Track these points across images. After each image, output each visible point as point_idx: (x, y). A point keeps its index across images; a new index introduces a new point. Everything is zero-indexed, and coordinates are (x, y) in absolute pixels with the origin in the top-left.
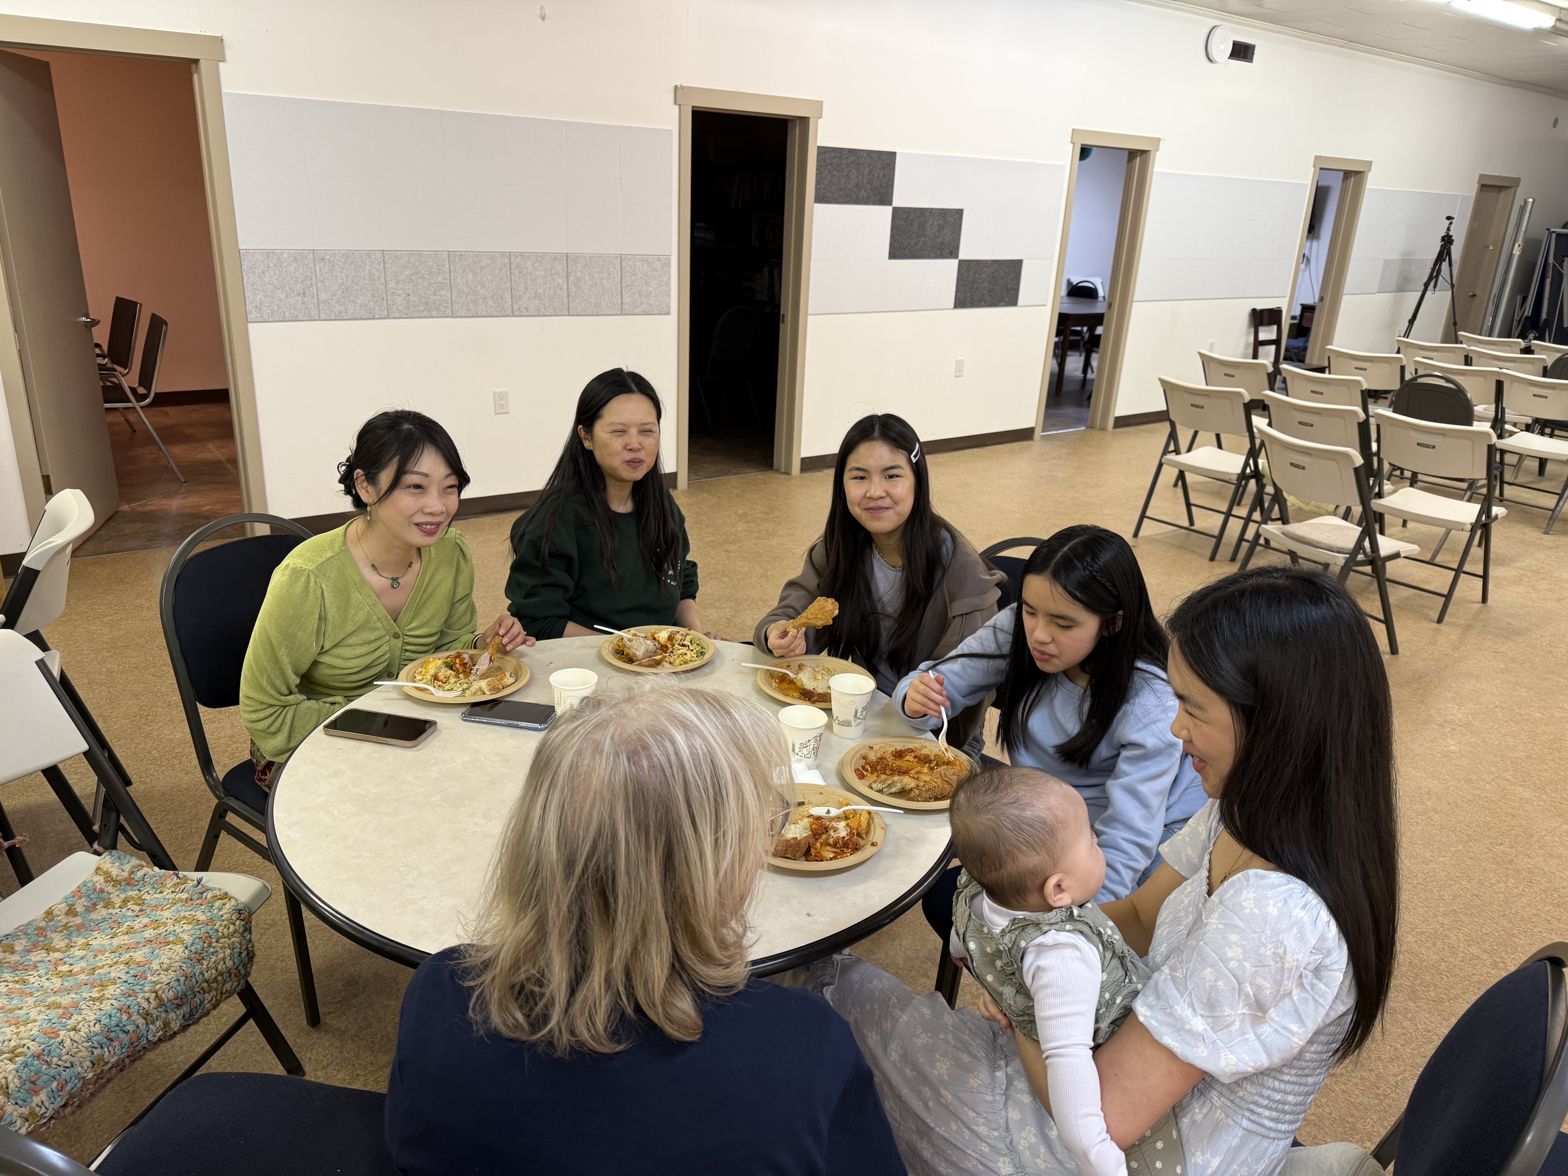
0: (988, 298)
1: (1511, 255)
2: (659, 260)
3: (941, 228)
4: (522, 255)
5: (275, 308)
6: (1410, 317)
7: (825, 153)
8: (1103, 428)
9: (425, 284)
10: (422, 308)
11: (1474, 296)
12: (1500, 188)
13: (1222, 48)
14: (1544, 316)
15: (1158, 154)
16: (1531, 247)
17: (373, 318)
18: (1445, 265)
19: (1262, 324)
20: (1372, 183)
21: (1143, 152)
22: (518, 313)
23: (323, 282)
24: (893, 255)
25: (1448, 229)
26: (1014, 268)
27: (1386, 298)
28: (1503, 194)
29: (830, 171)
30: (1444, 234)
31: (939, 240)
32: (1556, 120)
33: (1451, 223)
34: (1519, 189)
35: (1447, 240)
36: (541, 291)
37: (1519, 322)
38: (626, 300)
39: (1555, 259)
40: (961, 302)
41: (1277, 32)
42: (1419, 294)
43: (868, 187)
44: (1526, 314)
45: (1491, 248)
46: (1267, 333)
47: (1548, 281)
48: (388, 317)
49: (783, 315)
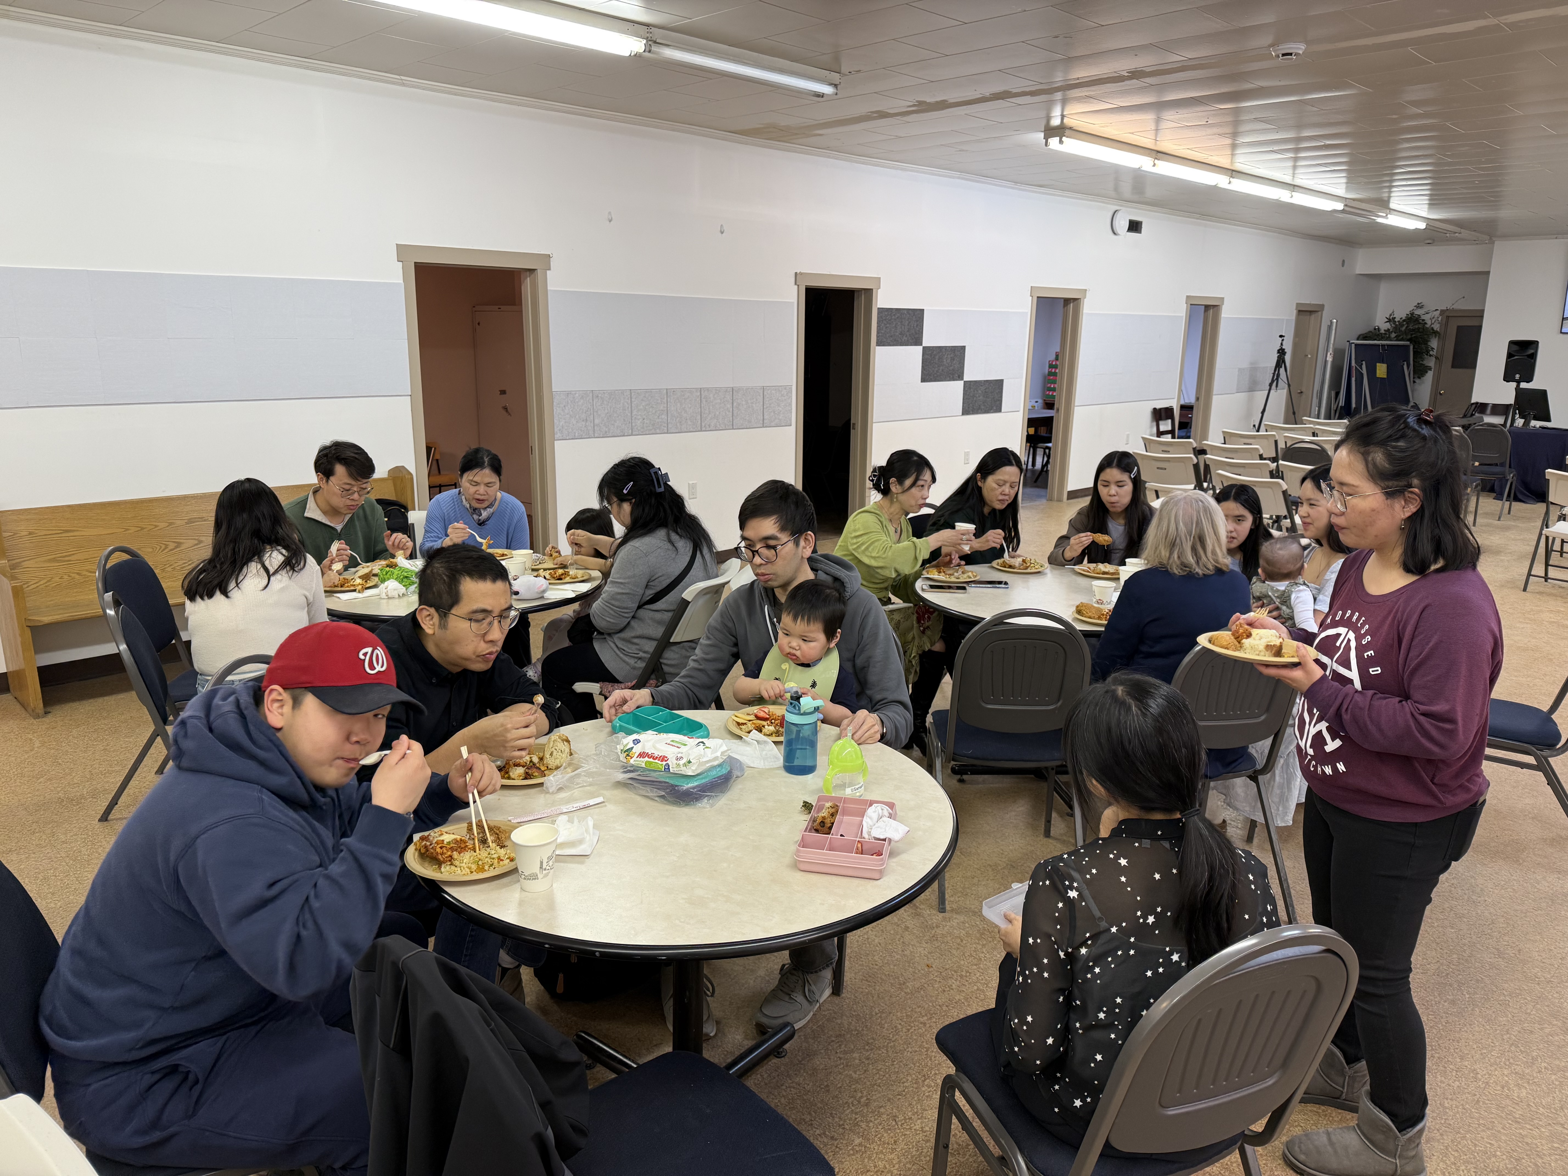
0: (982, 407)
1: (1326, 361)
2: (785, 389)
3: (953, 359)
4: (708, 389)
5: (570, 430)
6: (1261, 410)
7: (882, 312)
8: (1060, 500)
9: (654, 411)
10: (651, 428)
11: (1302, 392)
12: (1311, 312)
13: (1122, 224)
14: (1354, 405)
15: (1085, 300)
16: (1339, 354)
17: (624, 436)
18: (1282, 370)
19: (1161, 419)
20: (1226, 313)
21: (1075, 300)
22: (704, 429)
23: (597, 412)
24: (924, 380)
25: (1282, 344)
26: (998, 385)
27: (1242, 396)
28: (1313, 316)
29: (885, 324)
30: (1279, 348)
31: (951, 368)
32: (1344, 261)
33: (1283, 340)
34: (1324, 312)
35: (1282, 352)
36: (718, 413)
37: (1336, 411)
38: (766, 417)
39: (1356, 363)
40: (966, 411)
41: (1155, 212)
42: (1267, 392)
43: (908, 334)
44: (1340, 405)
45: (1309, 356)
46: (1166, 426)
47: (1353, 379)
48: (632, 435)
49: (854, 424)
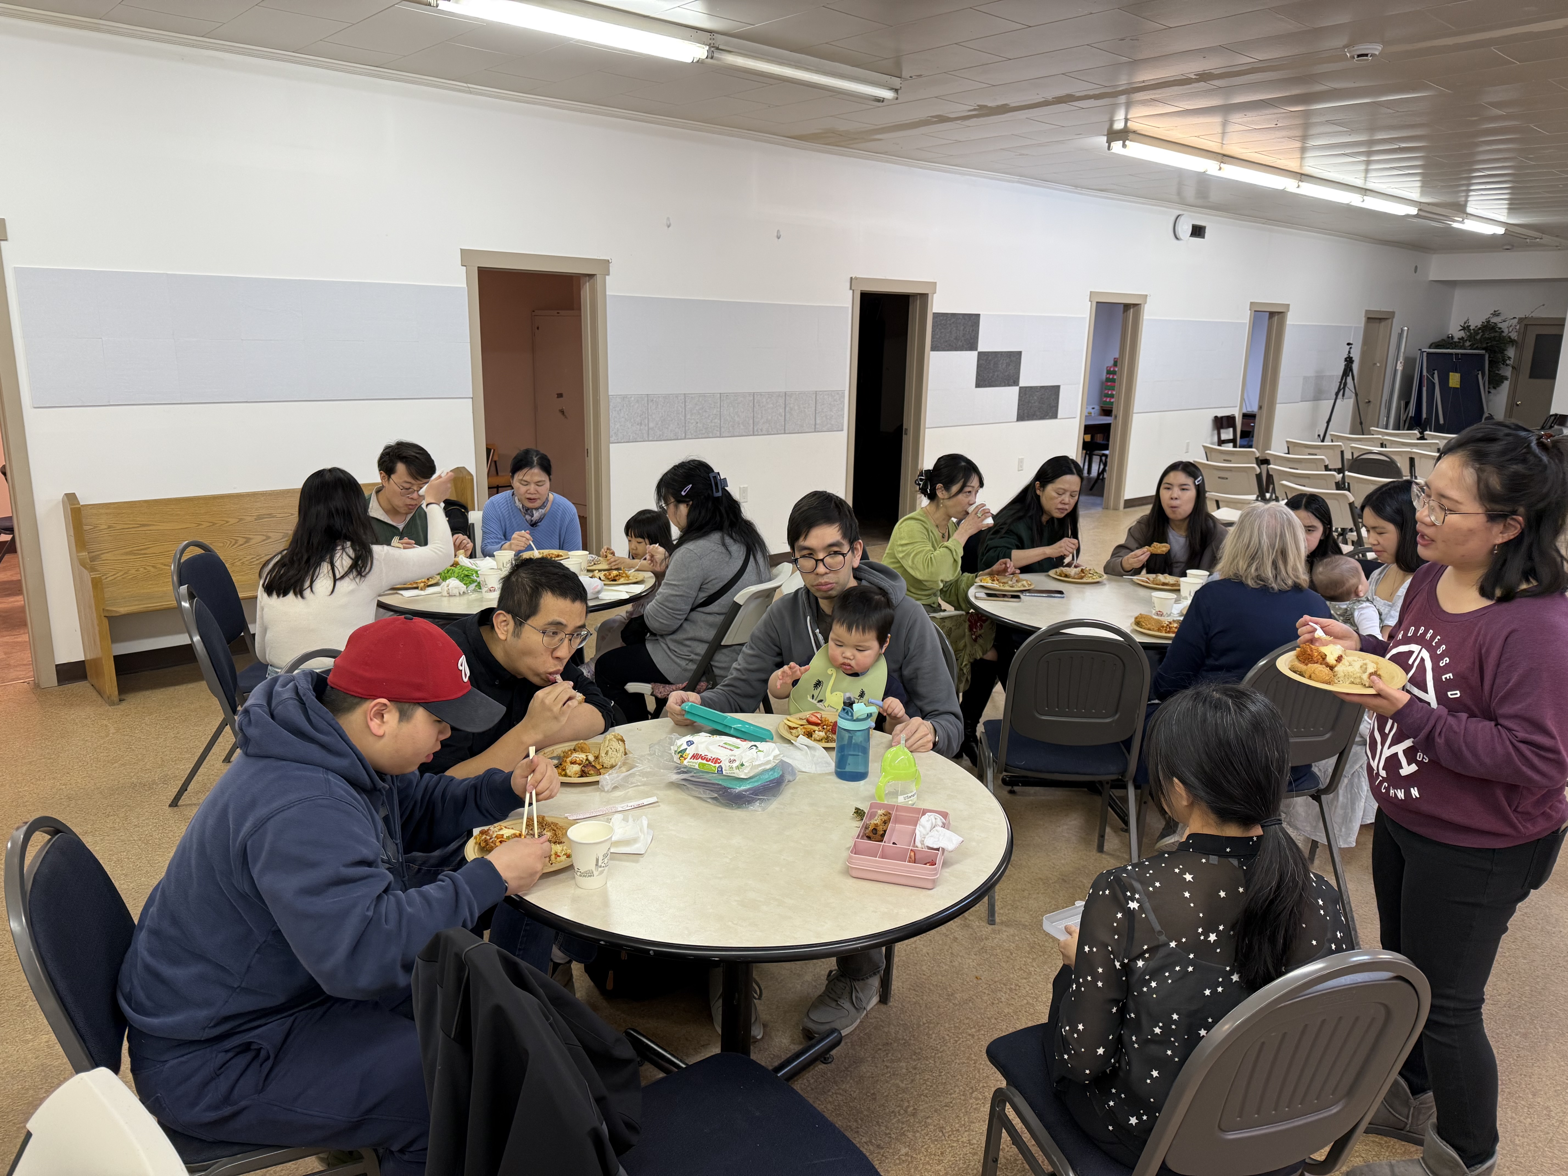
0: (1038, 414)
1: (1396, 370)
2: (838, 394)
3: (1008, 365)
4: (761, 394)
5: (625, 433)
6: (1327, 420)
7: (937, 317)
8: (1116, 509)
9: (707, 415)
10: (704, 432)
11: (1369, 402)
12: (1380, 320)
13: (1185, 229)
14: (1424, 416)
15: (1146, 305)
16: (1409, 363)
17: (678, 439)
18: (1349, 379)
19: (1222, 427)
20: (1291, 320)
21: (1135, 305)
22: (756, 433)
23: (651, 416)
24: (978, 385)
25: (1349, 352)
26: (1055, 391)
27: (1307, 405)
28: (1383, 324)
29: (940, 329)
30: (1346, 356)
31: (1006, 374)
32: (1416, 267)
33: (1351, 348)
34: (1394, 320)
35: (1349, 361)
36: (770, 418)
37: (1405, 422)
38: (818, 422)
39: (1427, 372)
40: (1021, 417)
41: (1220, 216)
42: (1333, 401)
43: (963, 339)
44: (1410, 415)
45: (1378, 365)
46: (1227, 434)
47: (1424, 389)
48: (685, 438)
49: (906, 430)
